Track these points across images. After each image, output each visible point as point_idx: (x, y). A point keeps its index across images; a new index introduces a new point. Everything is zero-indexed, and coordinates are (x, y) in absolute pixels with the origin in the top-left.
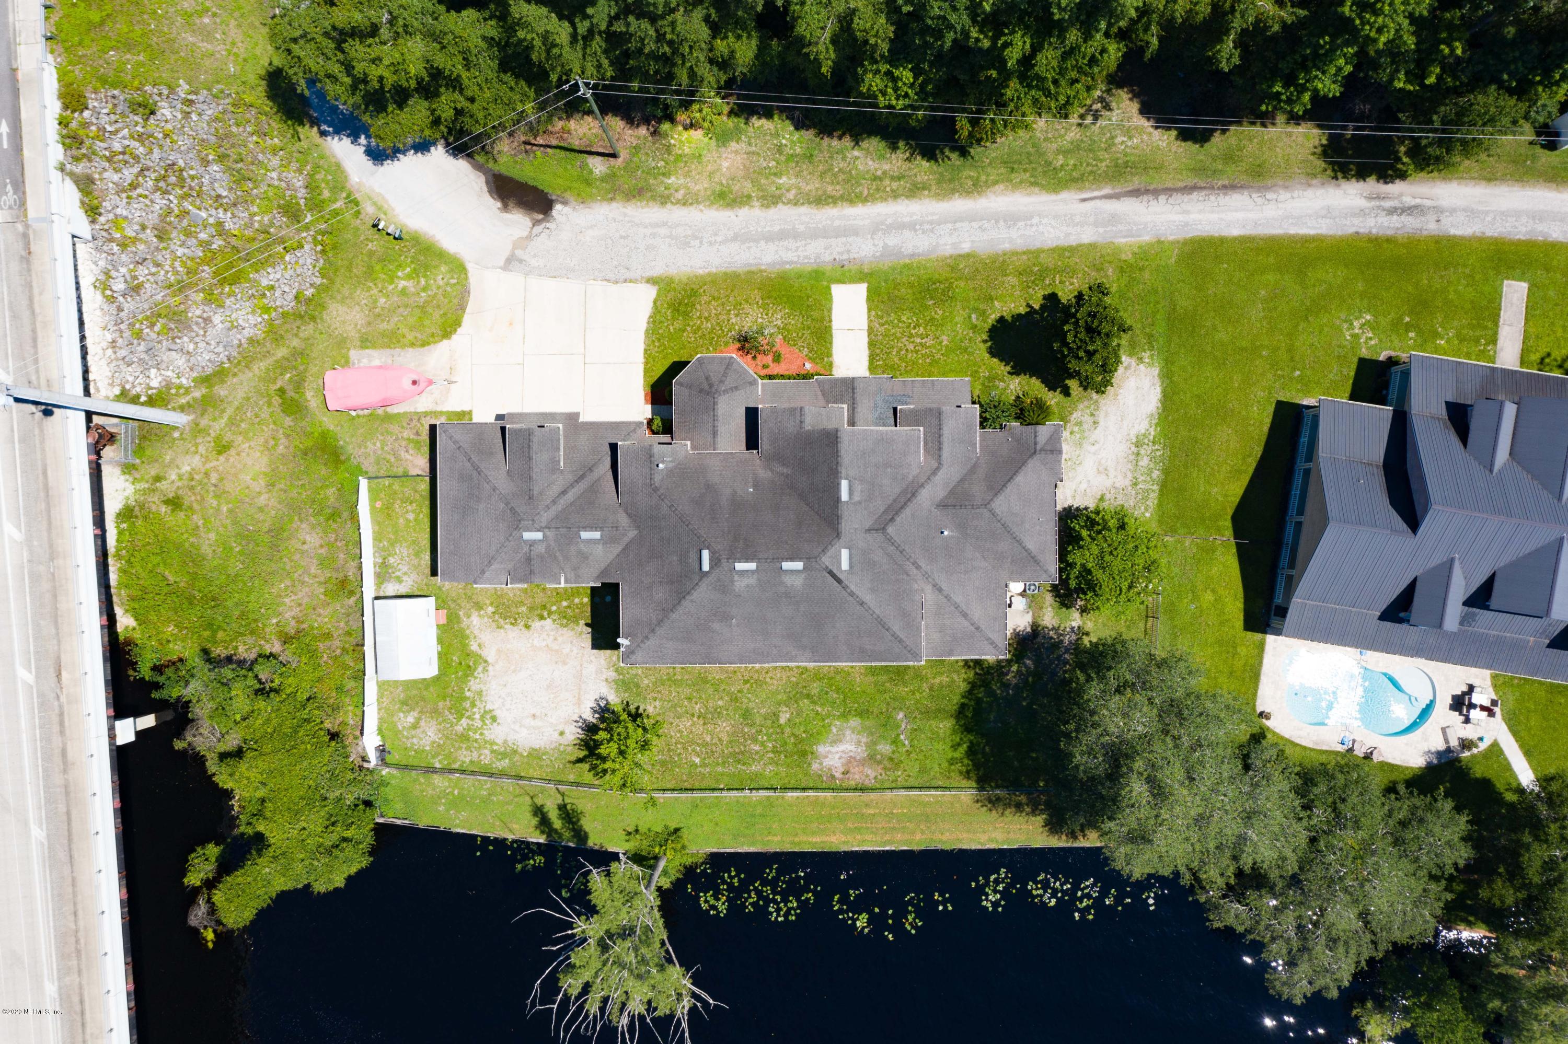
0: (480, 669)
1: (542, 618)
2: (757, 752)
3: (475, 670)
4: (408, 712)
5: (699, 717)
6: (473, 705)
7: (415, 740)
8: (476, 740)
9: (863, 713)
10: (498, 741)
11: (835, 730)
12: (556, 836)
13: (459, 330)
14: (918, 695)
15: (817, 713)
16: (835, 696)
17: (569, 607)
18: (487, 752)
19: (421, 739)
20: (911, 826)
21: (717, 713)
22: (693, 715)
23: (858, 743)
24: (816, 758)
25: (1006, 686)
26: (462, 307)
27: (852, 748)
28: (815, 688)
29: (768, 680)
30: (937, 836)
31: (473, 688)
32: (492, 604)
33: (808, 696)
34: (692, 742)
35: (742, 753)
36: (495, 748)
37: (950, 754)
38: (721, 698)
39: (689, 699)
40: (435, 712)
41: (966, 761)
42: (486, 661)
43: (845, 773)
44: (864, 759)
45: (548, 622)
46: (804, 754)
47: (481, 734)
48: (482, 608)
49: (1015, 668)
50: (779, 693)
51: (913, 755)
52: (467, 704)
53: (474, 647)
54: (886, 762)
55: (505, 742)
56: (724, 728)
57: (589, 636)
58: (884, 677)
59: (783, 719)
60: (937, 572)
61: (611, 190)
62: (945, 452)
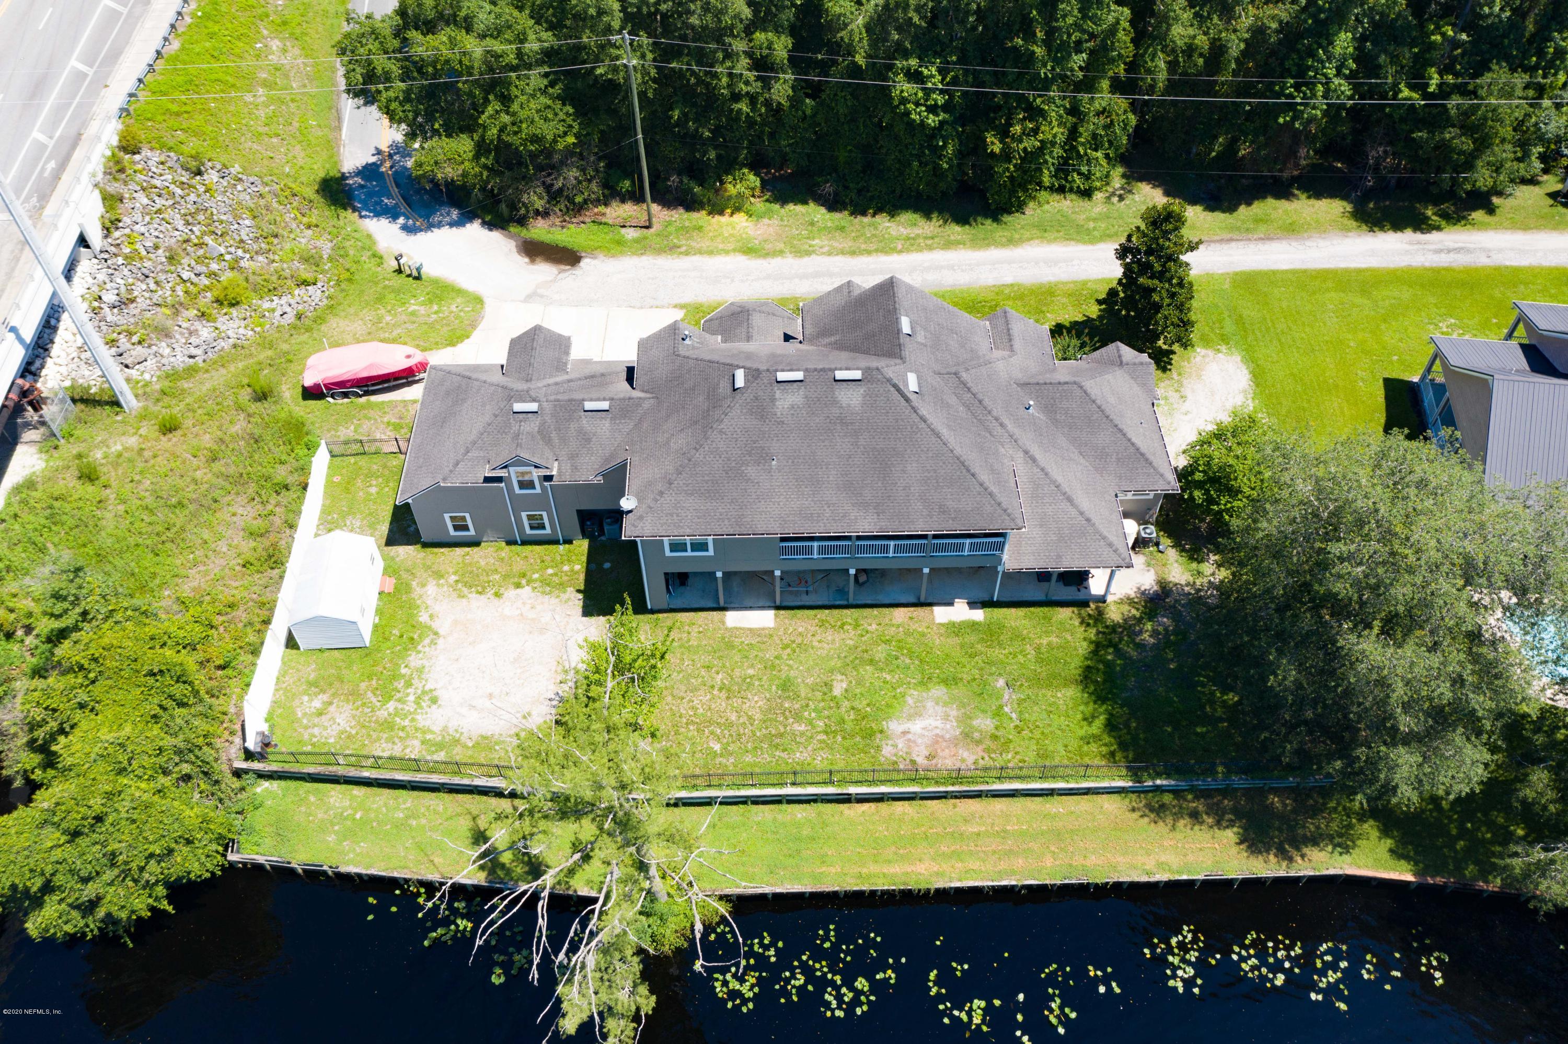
0: (427, 641)
1: (518, 586)
2: (802, 734)
3: (418, 644)
4: (316, 695)
5: (720, 690)
6: (409, 684)
7: (316, 731)
8: (403, 729)
9: (949, 681)
10: (434, 728)
11: (910, 701)
12: (500, 873)
13: (466, 341)
14: (1021, 658)
15: (885, 682)
16: (908, 661)
17: (556, 574)
18: (416, 743)
19: (326, 728)
20: (1035, 846)
21: (747, 683)
22: (713, 687)
23: (946, 718)
24: (887, 738)
25: (1141, 646)
26: (473, 326)
27: (939, 723)
28: (880, 652)
29: (815, 644)
30: (1078, 861)
31: (412, 664)
32: (455, 573)
33: (871, 662)
34: (710, 722)
35: (781, 735)
36: (428, 737)
37: (1085, 730)
38: (752, 666)
39: (708, 668)
40: (354, 694)
41: (1107, 739)
42: (436, 633)
43: (930, 757)
44: (956, 738)
45: (527, 590)
46: (869, 735)
47: (413, 720)
48: (442, 576)
49: (1149, 626)
50: (832, 658)
51: (1026, 733)
52: (400, 685)
53: (423, 618)
54: (988, 742)
55: (445, 729)
56: (755, 704)
57: (581, 603)
58: (972, 638)
59: (838, 690)
60: (1027, 439)
61: (642, 248)
62: (1017, 344)
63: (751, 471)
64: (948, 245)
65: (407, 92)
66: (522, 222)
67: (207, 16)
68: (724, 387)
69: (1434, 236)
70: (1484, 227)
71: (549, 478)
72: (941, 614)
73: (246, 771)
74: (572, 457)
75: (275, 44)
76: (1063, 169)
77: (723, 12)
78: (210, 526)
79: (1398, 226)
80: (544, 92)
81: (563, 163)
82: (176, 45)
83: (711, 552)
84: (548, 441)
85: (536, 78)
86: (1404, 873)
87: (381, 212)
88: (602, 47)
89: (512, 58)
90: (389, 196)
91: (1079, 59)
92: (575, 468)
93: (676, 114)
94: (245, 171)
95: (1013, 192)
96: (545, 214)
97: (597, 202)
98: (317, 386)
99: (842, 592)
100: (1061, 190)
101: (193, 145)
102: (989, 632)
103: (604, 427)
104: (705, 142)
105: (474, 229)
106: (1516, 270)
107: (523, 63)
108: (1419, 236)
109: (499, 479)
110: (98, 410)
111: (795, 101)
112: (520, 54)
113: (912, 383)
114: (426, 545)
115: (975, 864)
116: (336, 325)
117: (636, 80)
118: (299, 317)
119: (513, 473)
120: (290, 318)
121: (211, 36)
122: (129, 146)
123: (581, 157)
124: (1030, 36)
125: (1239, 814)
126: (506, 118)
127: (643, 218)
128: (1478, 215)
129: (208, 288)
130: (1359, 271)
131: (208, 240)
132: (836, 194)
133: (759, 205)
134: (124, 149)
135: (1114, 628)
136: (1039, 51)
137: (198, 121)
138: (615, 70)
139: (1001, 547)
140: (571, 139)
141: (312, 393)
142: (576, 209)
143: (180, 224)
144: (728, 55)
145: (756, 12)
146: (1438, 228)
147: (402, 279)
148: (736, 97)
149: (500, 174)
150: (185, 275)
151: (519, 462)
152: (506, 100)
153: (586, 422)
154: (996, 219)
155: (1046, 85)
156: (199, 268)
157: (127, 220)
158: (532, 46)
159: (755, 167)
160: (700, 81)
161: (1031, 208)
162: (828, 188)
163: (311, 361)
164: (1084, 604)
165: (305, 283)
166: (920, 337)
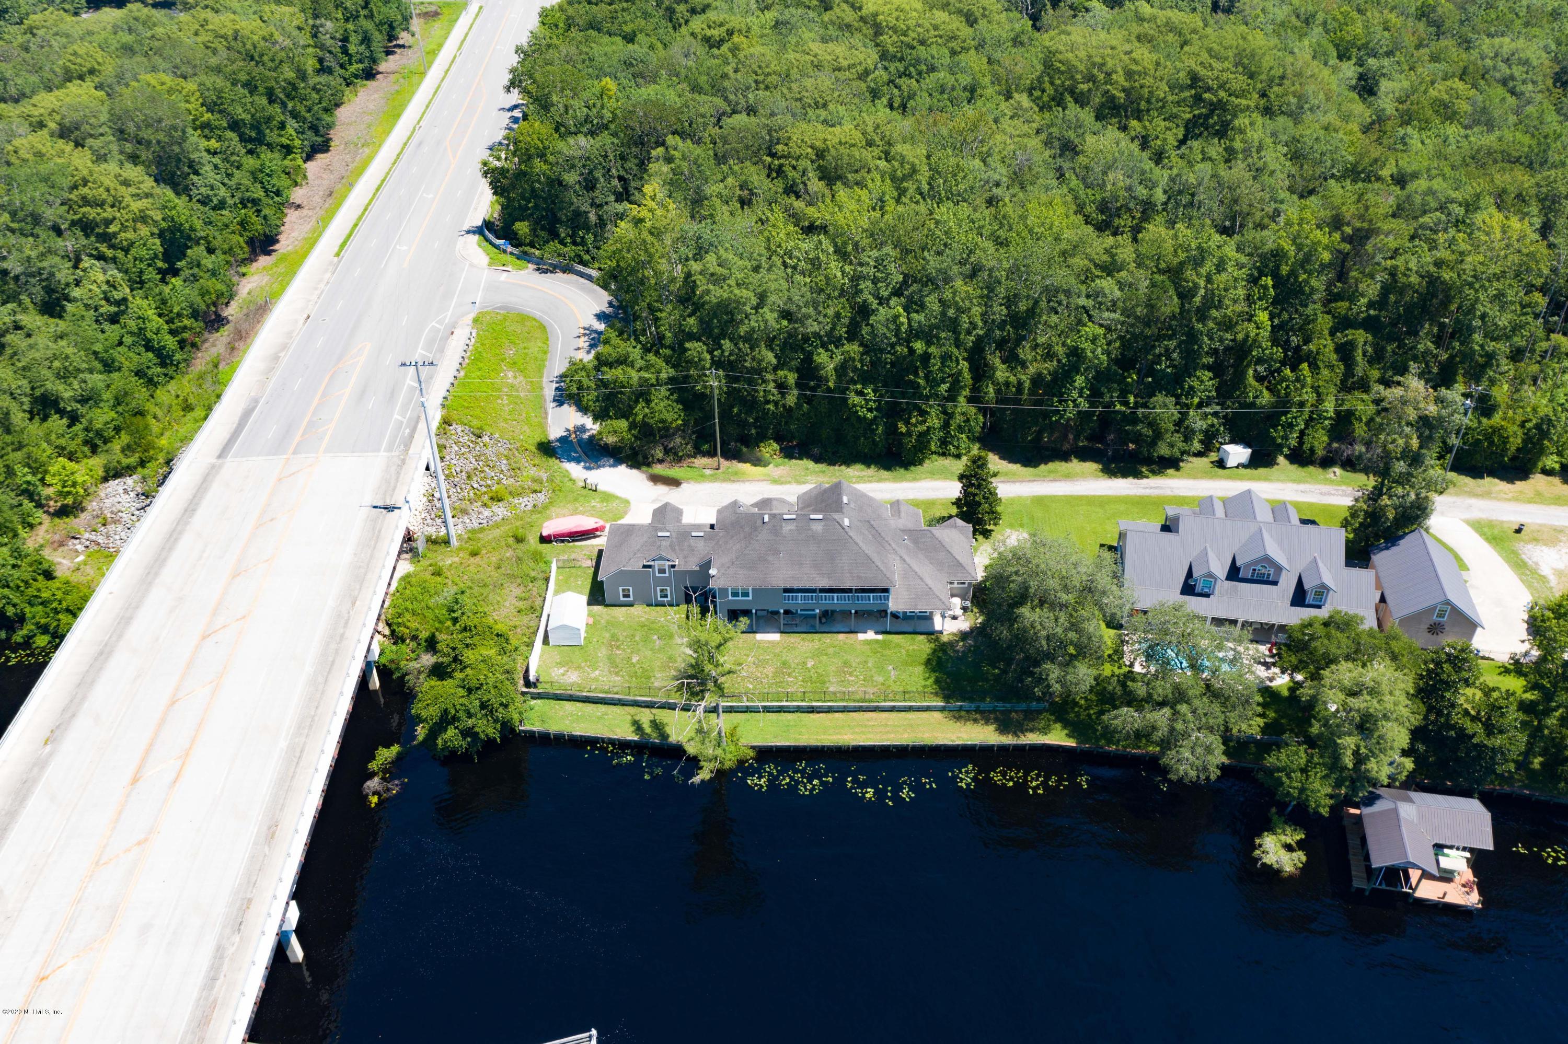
2: (792, 682)
12: (646, 737)
13: (625, 516)
14: (899, 655)
25: (958, 651)
28: (831, 651)
29: (800, 647)
30: (920, 735)
32: (623, 617)
33: (826, 654)
35: (781, 682)
37: (923, 683)
38: (768, 655)
39: (747, 655)
40: (578, 666)
41: (934, 686)
46: (824, 682)
48: (616, 618)
49: (962, 645)
50: (807, 653)
51: (898, 683)
54: (880, 686)
56: (770, 670)
58: (876, 646)
59: (809, 665)
60: (902, 552)
61: (714, 479)
62: (903, 514)
63: (770, 558)
64: (880, 480)
65: (597, 397)
66: (649, 465)
67: (476, 359)
68: (759, 522)
69: (1145, 481)
70: (1172, 477)
71: (673, 566)
72: (861, 636)
73: (527, 693)
74: (685, 557)
75: (510, 374)
76: (944, 442)
77: (762, 360)
78: (500, 595)
79: (1125, 475)
80: (668, 398)
81: (674, 434)
82: (462, 373)
83: (750, 598)
84: (673, 550)
85: (663, 391)
86: (1071, 743)
87: (570, 460)
88: (699, 376)
89: (654, 381)
90: (576, 452)
91: (944, 387)
92: (686, 562)
93: (735, 410)
94: (501, 436)
95: (916, 454)
96: (661, 461)
97: (689, 456)
98: (549, 536)
99: (813, 626)
100: (944, 454)
101: (476, 423)
102: (883, 644)
103: (701, 544)
104: (750, 425)
105: (623, 469)
106: (1184, 498)
107: (659, 383)
108: (1136, 481)
109: (649, 567)
110: (437, 546)
111: (799, 405)
112: (657, 379)
113: (846, 522)
114: (607, 606)
115: (872, 736)
116: (553, 510)
117: (716, 392)
118: (535, 506)
119: (656, 564)
120: (530, 507)
121: (480, 369)
122: (446, 422)
123: (683, 431)
124: (916, 374)
125: (996, 720)
126: (647, 410)
127: (716, 464)
128: (1171, 471)
129: (485, 493)
130: (1100, 496)
131: (486, 469)
132: (821, 454)
133: (778, 459)
134: (445, 422)
135: (944, 644)
136: (921, 382)
137: (478, 412)
138: (706, 387)
139: (887, 598)
140: (680, 422)
141: (545, 540)
142: (678, 460)
143: (473, 460)
144: (764, 381)
145: (779, 361)
146: (1147, 477)
147: (585, 492)
148: (768, 402)
149: (640, 439)
150: (475, 486)
151: (661, 558)
152: (648, 402)
153: (692, 542)
154: (906, 469)
155: (927, 398)
156: (482, 483)
157: (448, 458)
158: (664, 375)
159: (778, 440)
160: (749, 394)
161: (927, 464)
162: (816, 451)
163: (545, 524)
164: (932, 633)
165: (535, 492)
166: (852, 505)
